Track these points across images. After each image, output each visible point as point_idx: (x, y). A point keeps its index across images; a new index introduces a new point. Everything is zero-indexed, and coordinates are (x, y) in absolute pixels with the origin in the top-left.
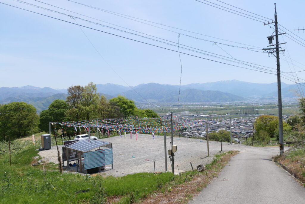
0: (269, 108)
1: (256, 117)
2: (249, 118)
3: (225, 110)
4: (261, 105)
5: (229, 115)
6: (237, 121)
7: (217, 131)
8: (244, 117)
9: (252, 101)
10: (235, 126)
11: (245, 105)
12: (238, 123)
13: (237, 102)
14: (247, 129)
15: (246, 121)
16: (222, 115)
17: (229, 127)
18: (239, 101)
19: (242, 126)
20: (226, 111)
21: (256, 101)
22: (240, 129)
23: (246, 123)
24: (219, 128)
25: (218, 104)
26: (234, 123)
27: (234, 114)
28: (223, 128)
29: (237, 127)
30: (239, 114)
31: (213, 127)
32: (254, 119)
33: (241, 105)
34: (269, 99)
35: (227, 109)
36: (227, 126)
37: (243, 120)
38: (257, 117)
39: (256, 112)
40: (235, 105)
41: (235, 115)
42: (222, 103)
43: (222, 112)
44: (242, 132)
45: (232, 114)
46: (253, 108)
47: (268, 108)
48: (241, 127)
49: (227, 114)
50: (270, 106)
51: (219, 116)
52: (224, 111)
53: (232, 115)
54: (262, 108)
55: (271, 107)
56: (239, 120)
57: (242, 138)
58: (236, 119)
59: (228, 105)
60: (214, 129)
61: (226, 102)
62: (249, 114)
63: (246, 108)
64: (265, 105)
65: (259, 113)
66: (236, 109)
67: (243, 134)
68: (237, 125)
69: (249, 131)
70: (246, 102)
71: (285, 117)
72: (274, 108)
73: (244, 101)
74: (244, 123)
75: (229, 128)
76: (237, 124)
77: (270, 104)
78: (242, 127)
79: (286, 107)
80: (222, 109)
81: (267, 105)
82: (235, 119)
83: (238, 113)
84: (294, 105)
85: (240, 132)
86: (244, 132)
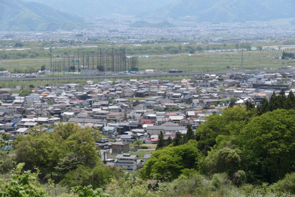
0: (162, 53)
1: (132, 78)
2: (114, 83)
3: (32, 57)
4: (137, 42)
5: (48, 72)
6: (80, 93)
7: (23, 126)
8: (98, 79)
9: (110, 31)
10: (77, 108)
11: (90, 44)
12: (84, 97)
13: (67, 34)
14: (118, 118)
15: (105, 92)
16: (26, 72)
17: (58, 113)
18: (70, 30)
19: (97, 107)
20: (36, 59)
21: (122, 32)
22: (93, 116)
23: (110, 99)
24: (25, 117)
25: (7, 37)
26: (70, 97)
27: (65, 70)
28: (38, 115)
29: (85, 113)
30: (79, 70)
31: (5, 114)
32: (128, 84)
33: (79, 43)
34: (159, 26)
35: (37, 55)
36: (50, 108)
37: (96, 90)
38: (135, 80)
39: (129, 65)
40: (62, 41)
41: (66, 73)
42: (20, 35)
43: (24, 63)
44: (106, 128)
45: (55, 70)
46: (123, 52)
47: (159, 51)
48: (94, 110)
49: (43, 69)
50: (163, 46)
51: (17, 75)
52: (30, 59)
53: (56, 73)
54: (141, 51)
55: (168, 50)
56: (83, 90)
57: (110, 147)
58: (73, 85)
59: (40, 41)
60: (9, 121)
61: (33, 33)
62: (109, 69)
63: (101, 52)
64: (148, 42)
65: (139, 67)
66: (66, 53)
67: (110, 133)
68: (82, 106)
69: (126, 124)
70: (93, 34)
71: (214, 78)
72: (176, 52)
73: (84, 31)
74: (100, 98)
75: (60, 116)
76: (82, 101)
77: (163, 40)
78: (99, 110)
79: (208, 49)
80: (23, 56)
81: (153, 43)
82: (69, 87)
83: (76, 67)
84: (228, 44)
85: (101, 129)
86: (112, 128)
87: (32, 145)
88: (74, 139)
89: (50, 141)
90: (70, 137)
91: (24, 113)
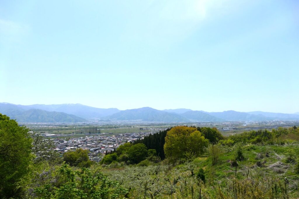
0: (107, 128)
1: (99, 135)
2: (94, 137)
3: (70, 130)
4: (100, 125)
5: (75, 134)
6: (83, 140)
7: (66, 150)
8: (89, 136)
9: (93, 122)
10: (83, 144)
11: (87, 126)
12: (85, 141)
13: (80, 123)
14: (94, 147)
15: (91, 139)
16: (68, 134)
17: (77, 146)
18: (82, 122)
19: (88, 144)
20: (72, 130)
21: (96, 123)
22: (87, 146)
23: (92, 141)
24: (67, 147)
25: (63, 124)
26: (81, 141)
27: (79, 133)
28: (71, 146)
29: (85, 146)
30: (84, 133)
31: (61, 146)
32: (98, 137)
33: (84, 126)
34: (107, 121)
35: (72, 129)
36: (75, 144)
37: (88, 139)
38: (100, 136)
39: (98, 132)
40: (79, 125)
41: (80, 134)
42: (67, 123)
43: (68, 131)
44: (91, 150)
45: (77, 133)
46: (96, 128)
47: (106, 128)
48: (88, 145)
49: (73, 133)
50: (108, 126)
51: (65, 135)
52: (69, 130)
53: (77, 134)
54: (101, 128)
55: (109, 128)
56: (84, 139)
57: (92, 155)
58: (82, 138)
59: (72, 125)
60: (62, 148)
61: (70, 123)
62: (92, 133)
63: (90, 128)
64: (103, 126)
65: (101, 132)
66: (80, 129)
67: (92, 151)
68: (84, 143)
69: (97, 148)
70: (88, 123)
71: (121, 135)
72: (111, 128)
73: (86, 122)
74: (89, 141)
75: (78, 147)
76: (84, 142)
77: (108, 125)
78: (89, 145)
79: (120, 127)
80: (67, 129)
81: (105, 126)
82: (81, 138)
83: (83, 132)
84: (125, 126)
85: (89, 150)
86: (93, 150)
87: (69, 155)
88: (81, 153)
89: (74, 154)
90: (80, 153)
91: (67, 146)
